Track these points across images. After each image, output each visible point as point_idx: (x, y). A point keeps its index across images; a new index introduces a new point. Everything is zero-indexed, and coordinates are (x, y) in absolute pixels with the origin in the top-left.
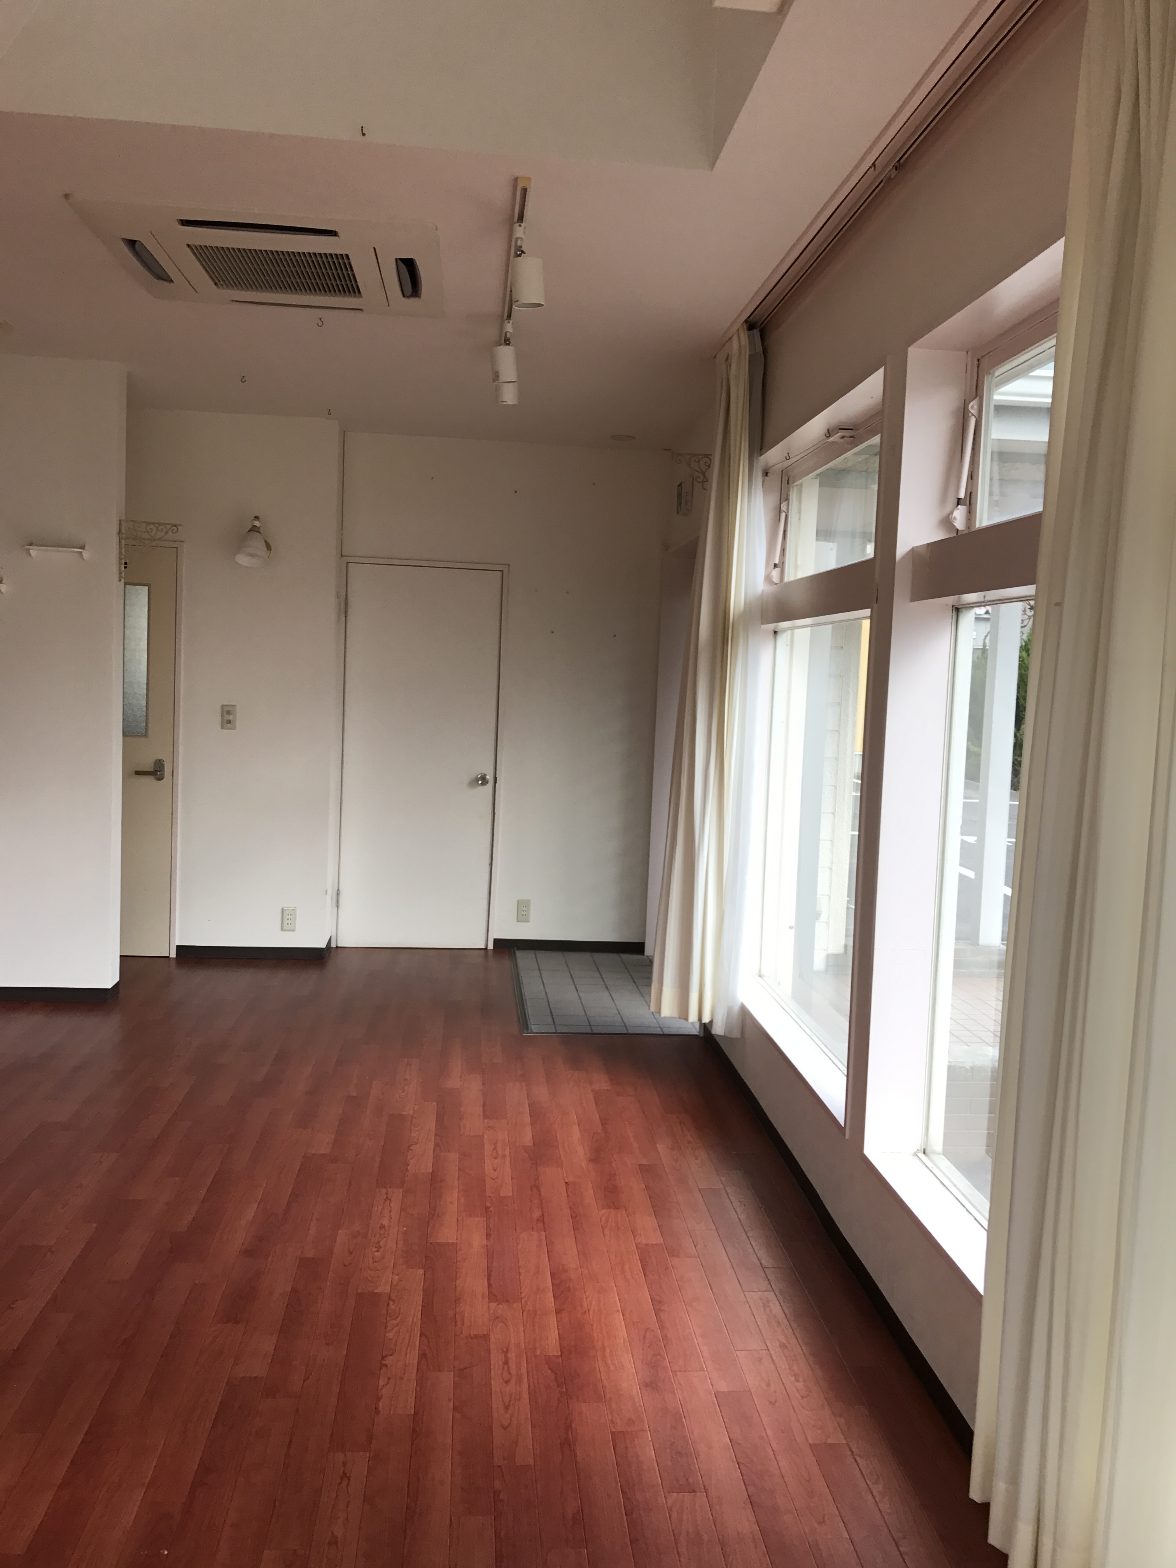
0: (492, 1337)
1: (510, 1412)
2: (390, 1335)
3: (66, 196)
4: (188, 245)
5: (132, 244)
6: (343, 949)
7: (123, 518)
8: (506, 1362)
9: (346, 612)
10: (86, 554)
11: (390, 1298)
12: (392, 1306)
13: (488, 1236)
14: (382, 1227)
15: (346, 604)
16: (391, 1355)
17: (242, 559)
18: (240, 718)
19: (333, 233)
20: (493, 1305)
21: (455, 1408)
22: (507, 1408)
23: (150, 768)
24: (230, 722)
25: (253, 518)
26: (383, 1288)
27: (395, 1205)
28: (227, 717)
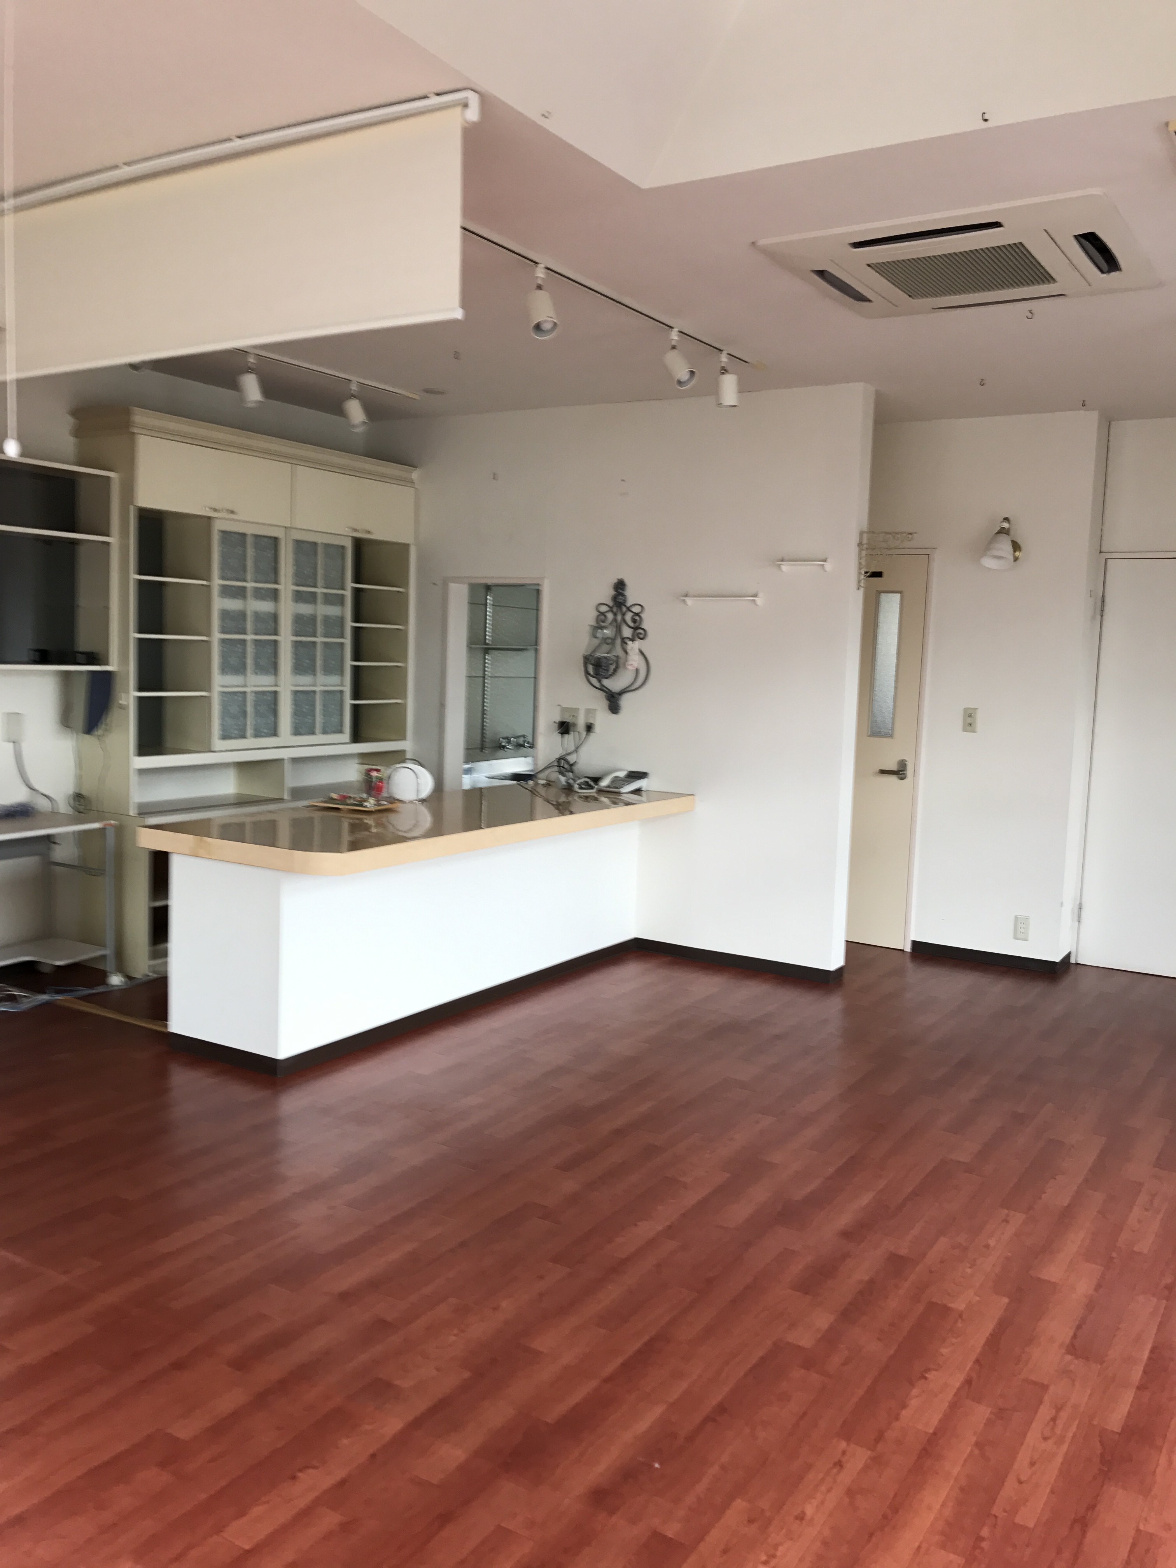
0: (1052, 1388)
1: (1034, 1468)
2: (944, 1351)
3: (753, 243)
4: (869, 265)
5: (821, 273)
6: (1082, 966)
7: (865, 529)
8: (1054, 1419)
9: (1102, 611)
10: (828, 566)
11: (961, 1316)
12: (960, 1324)
13: (1098, 1287)
14: (987, 1246)
15: (1103, 601)
16: (936, 1370)
17: (989, 562)
18: (980, 720)
19: (997, 225)
20: (1068, 1358)
21: (977, 1444)
22: (1032, 1464)
23: (894, 767)
24: (971, 725)
25: (1002, 520)
26: (959, 1305)
27: (1010, 1230)
28: (969, 721)
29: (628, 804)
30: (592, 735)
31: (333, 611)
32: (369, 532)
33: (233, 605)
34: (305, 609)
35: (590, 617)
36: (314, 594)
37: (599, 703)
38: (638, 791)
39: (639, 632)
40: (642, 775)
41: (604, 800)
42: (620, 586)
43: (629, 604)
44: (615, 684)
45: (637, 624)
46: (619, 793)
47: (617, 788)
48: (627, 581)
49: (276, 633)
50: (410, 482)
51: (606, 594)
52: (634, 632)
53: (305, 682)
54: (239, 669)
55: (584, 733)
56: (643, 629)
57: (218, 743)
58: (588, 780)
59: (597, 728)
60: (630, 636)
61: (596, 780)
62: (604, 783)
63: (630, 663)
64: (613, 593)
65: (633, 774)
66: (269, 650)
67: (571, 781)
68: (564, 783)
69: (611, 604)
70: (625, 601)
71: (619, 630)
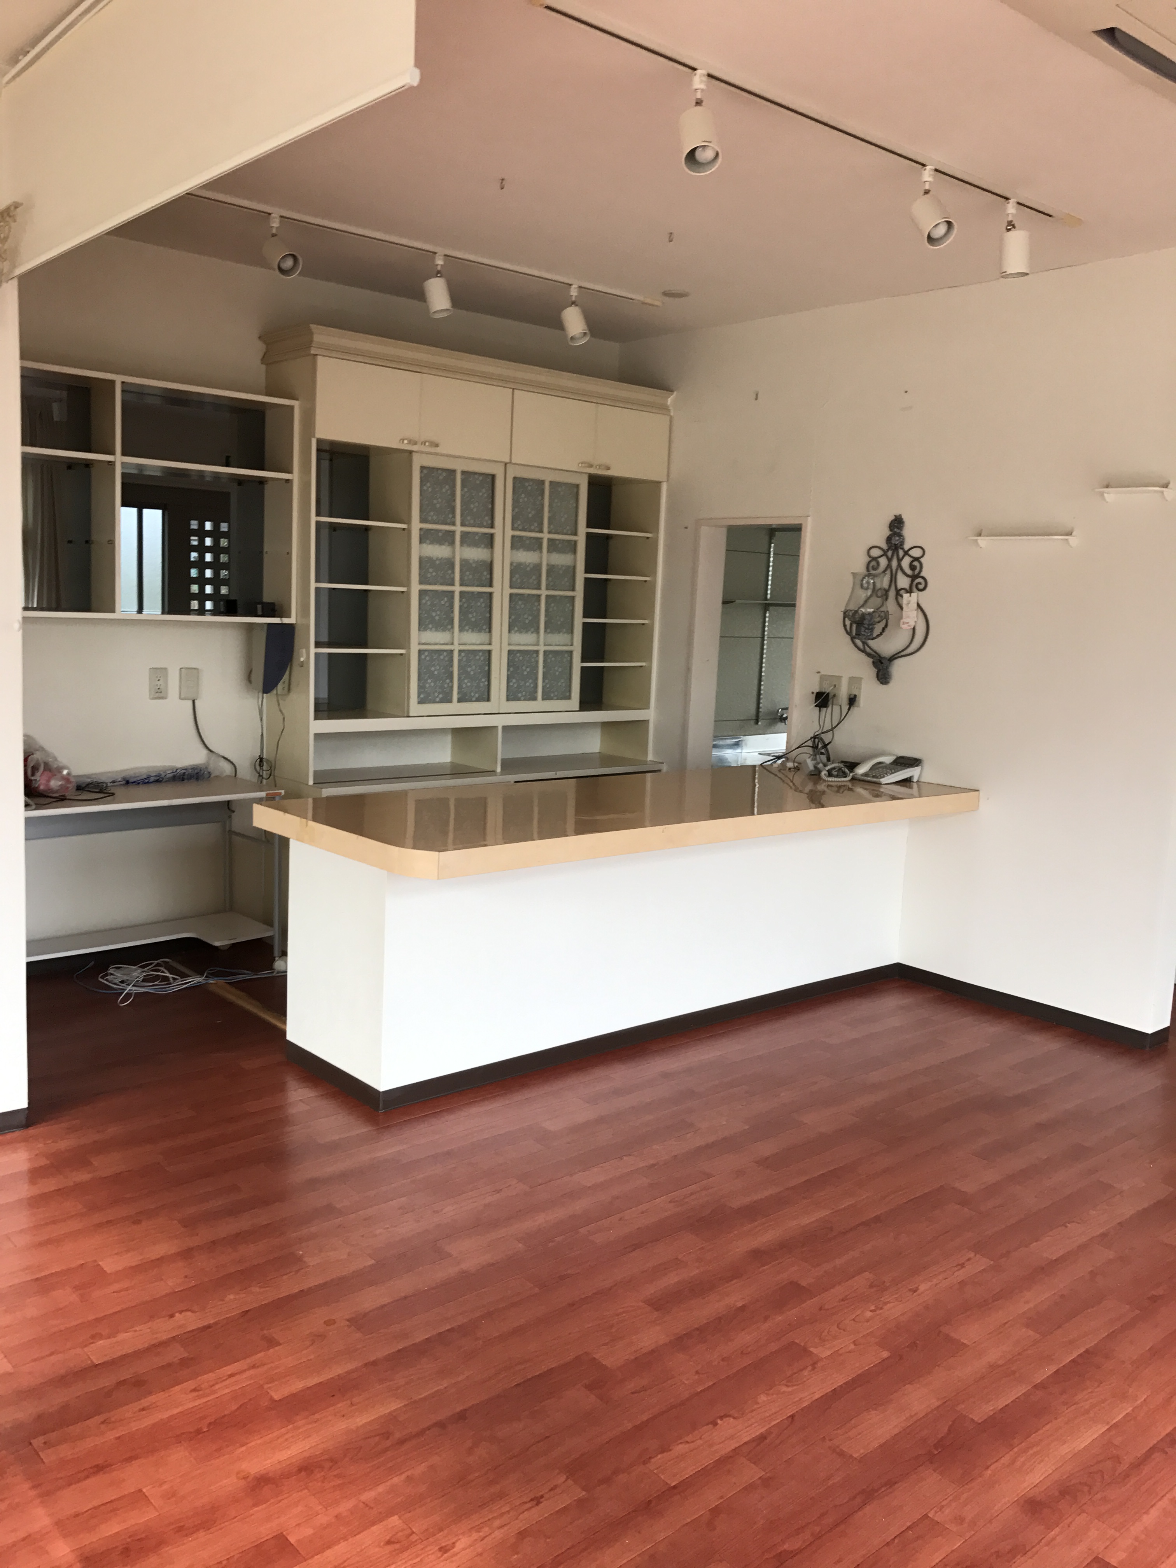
5: (1111, 34)
10: (1170, 493)
29: (894, 798)
30: (855, 710)
31: (561, 560)
32: (608, 468)
33: (438, 551)
34: (526, 557)
35: (859, 564)
36: (539, 541)
37: (864, 669)
38: (906, 782)
39: (918, 582)
40: (914, 762)
41: (860, 790)
42: (897, 524)
43: (906, 547)
44: (885, 646)
45: (917, 571)
46: (879, 784)
47: (877, 777)
48: (905, 518)
49: (491, 585)
50: (663, 409)
51: (879, 535)
52: (912, 582)
53: (524, 641)
54: (445, 624)
55: (845, 708)
56: (923, 578)
57: (414, 707)
58: (841, 765)
59: (862, 701)
60: (907, 586)
61: (852, 766)
62: (861, 770)
63: (904, 620)
64: (887, 533)
65: (901, 761)
66: (481, 603)
67: (820, 766)
68: (812, 768)
69: (885, 547)
70: (902, 543)
71: (893, 579)
